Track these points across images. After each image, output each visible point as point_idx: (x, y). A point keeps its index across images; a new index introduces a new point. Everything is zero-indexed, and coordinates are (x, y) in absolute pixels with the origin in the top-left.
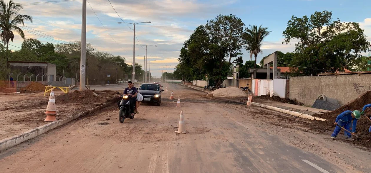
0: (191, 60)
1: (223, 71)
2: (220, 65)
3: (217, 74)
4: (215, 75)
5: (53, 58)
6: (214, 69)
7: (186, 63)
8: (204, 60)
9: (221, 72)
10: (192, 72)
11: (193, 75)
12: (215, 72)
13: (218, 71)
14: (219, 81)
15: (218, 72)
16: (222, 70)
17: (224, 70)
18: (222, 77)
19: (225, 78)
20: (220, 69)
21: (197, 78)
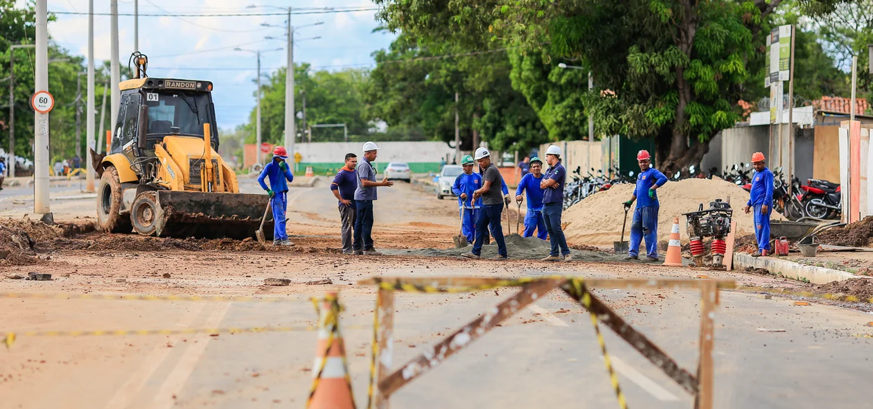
1: (698, 64)
3: (660, 88)
6: (634, 48)
9: (689, 74)
10: (527, 64)
11: (540, 98)
12: (644, 77)
13: (663, 69)
14: (677, 142)
15: (660, 77)
16: (694, 55)
17: (707, 62)
18: (697, 107)
19: (720, 115)
20: (677, 55)
21: (570, 124)
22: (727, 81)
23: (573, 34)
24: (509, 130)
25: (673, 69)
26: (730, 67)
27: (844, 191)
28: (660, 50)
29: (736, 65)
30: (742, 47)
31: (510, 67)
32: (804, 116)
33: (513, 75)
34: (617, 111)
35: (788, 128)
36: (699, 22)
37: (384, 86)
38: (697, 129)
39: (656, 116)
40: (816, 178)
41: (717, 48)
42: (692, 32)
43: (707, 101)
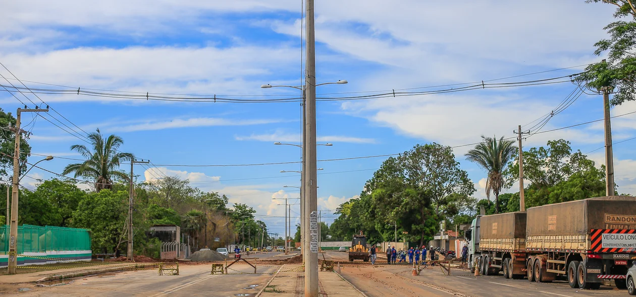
0: (378, 212)
1: (426, 228)
2: (421, 218)
3: (418, 232)
4: (415, 235)
5: (159, 214)
6: (413, 225)
7: (370, 217)
8: (397, 213)
9: (424, 230)
11: (383, 232)
12: (415, 230)
13: (419, 229)
15: (418, 230)
16: (425, 226)
17: (428, 227)
18: (426, 236)
19: (430, 238)
20: (422, 226)
21: (390, 238)
22: (432, 231)
23: (401, 222)
24: (371, 239)
25: (421, 228)
26: (432, 228)
27: (456, 252)
28: (418, 225)
29: (433, 228)
30: (434, 224)
31: (375, 225)
32: (447, 237)
33: (376, 226)
34: (409, 237)
35: (444, 241)
36: (426, 219)
37: (337, 228)
38: (426, 240)
39: (418, 238)
40: (450, 250)
41: (429, 224)
42: (425, 221)
43: (428, 235)
